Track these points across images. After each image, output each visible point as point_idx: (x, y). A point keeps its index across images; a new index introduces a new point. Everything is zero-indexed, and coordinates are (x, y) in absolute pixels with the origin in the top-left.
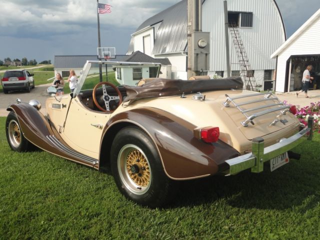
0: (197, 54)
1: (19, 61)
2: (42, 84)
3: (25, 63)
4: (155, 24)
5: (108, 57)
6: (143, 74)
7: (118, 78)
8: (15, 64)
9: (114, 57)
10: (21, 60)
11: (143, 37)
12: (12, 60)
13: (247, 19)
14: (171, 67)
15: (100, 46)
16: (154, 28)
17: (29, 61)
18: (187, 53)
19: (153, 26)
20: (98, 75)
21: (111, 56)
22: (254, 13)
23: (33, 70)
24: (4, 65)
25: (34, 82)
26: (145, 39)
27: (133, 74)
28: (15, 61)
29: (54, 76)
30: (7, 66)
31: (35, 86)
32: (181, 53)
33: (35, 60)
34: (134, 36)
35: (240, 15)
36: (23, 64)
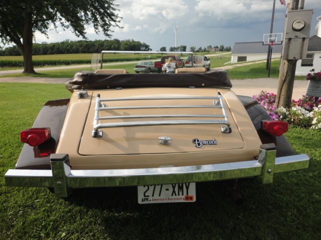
0: (290, 39)
1: (218, 48)
2: (217, 67)
3: (222, 49)
5: (274, 43)
6: (314, 60)
8: (214, 50)
9: (280, 43)
10: (219, 47)
12: (213, 47)
15: (271, 32)
17: (225, 47)
20: (266, 61)
21: (277, 42)
23: (225, 55)
24: (207, 51)
25: (210, 64)
28: (215, 48)
29: (230, 61)
30: (209, 52)
31: (211, 69)
33: (230, 47)
34: (320, 19)
36: (220, 50)
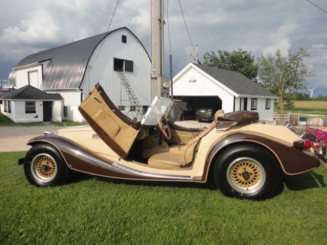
4: (43, 61)
5: (1, 90)
6: (36, 107)
7: (5, 111)
9: (8, 90)
11: (28, 72)
13: (130, 66)
14: (63, 101)
16: (42, 65)
18: (82, 90)
19: (42, 63)
22: (134, 62)
26: (31, 74)
27: (26, 107)
32: (76, 90)
34: (16, 70)
35: (124, 62)
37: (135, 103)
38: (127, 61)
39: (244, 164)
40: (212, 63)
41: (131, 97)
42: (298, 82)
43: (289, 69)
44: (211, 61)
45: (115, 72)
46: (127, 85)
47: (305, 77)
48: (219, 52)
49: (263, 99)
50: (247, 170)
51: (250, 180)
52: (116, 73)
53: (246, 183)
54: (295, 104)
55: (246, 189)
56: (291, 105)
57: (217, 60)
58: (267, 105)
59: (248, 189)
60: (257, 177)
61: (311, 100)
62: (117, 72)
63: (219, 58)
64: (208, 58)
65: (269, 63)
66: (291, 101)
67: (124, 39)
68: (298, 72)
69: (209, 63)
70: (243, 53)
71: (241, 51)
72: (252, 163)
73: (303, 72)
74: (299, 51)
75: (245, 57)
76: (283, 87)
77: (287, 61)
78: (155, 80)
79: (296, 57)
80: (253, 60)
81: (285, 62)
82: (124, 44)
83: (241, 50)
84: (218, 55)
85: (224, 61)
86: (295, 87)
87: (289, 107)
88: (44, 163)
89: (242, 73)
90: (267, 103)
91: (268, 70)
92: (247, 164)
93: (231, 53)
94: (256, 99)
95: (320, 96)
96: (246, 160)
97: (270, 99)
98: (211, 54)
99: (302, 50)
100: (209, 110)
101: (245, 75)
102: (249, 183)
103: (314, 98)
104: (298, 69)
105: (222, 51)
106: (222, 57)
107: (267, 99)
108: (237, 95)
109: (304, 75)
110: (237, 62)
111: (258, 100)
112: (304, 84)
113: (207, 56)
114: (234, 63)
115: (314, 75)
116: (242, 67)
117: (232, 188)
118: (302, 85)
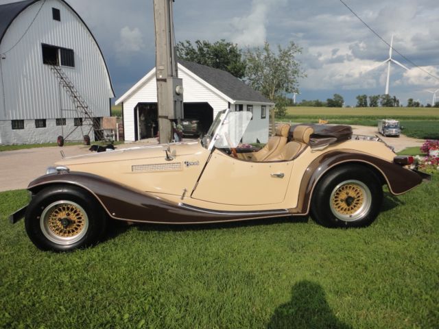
0: (175, 102)
22: (75, 51)
35: (59, 50)
37: (86, 113)
38: (63, 50)
39: (346, 187)
40: (188, 56)
41: (79, 105)
42: (290, 84)
43: (279, 68)
44: (187, 54)
45: (46, 66)
46: (69, 87)
47: (297, 78)
48: (197, 42)
49: (258, 105)
50: (350, 195)
51: (352, 206)
52: (47, 68)
53: (349, 210)
54: (287, 111)
55: (348, 216)
56: (283, 112)
57: (195, 53)
58: (262, 114)
59: (351, 216)
60: (360, 201)
61: (295, 105)
62: (50, 66)
63: (197, 50)
64: (182, 49)
65: (257, 59)
66: (283, 108)
67: (56, 15)
68: (290, 72)
69: (184, 57)
70: (228, 44)
71: (225, 43)
72: (354, 186)
73: (295, 72)
74: (290, 46)
75: (231, 51)
76: (273, 91)
77: (277, 58)
78: (163, 83)
79: (286, 53)
80: (240, 55)
81: (275, 59)
82: (57, 22)
83: (224, 40)
84: (195, 47)
85: (203, 55)
86: (287, 90)
87: (280, 115)
88: (63, 215)
89: (229, 71)
90: (262, 110)
91: (257, 68)
92: (350, 187)
93: (212, 44)
94: (252, 106)
95: (304, 101)
96: (348, 184)
97: (265, 106)
98: (186, 45)
99: (293, 45)
100: (194, 121)
101: (232, 74)
102: (352, 209)
103: (298, 102)
104: (289, 68)
105: (202, 42)
106: (201, 49)
107: (262, 106)
108: (232, 102)
109: (296, 75)
110: (221, 57)
111: (254, 107)
112: (296, 87)
113: (181, 47)
114: (217, 58)
115: (306, 76)
116: (228, 63)
117: (335, 217)
118: (294, 88)
